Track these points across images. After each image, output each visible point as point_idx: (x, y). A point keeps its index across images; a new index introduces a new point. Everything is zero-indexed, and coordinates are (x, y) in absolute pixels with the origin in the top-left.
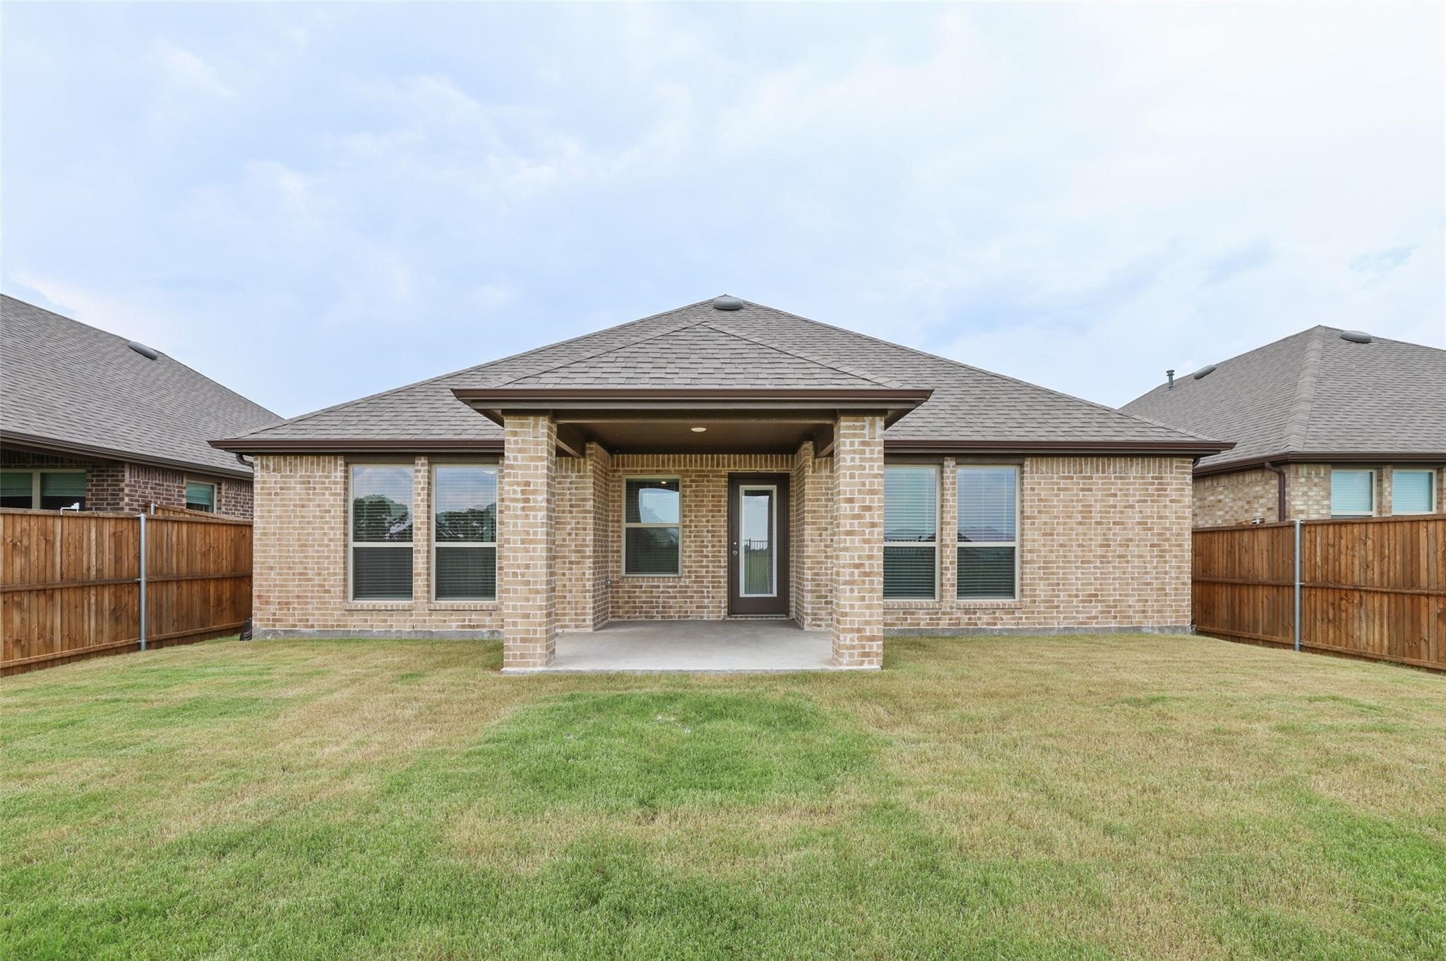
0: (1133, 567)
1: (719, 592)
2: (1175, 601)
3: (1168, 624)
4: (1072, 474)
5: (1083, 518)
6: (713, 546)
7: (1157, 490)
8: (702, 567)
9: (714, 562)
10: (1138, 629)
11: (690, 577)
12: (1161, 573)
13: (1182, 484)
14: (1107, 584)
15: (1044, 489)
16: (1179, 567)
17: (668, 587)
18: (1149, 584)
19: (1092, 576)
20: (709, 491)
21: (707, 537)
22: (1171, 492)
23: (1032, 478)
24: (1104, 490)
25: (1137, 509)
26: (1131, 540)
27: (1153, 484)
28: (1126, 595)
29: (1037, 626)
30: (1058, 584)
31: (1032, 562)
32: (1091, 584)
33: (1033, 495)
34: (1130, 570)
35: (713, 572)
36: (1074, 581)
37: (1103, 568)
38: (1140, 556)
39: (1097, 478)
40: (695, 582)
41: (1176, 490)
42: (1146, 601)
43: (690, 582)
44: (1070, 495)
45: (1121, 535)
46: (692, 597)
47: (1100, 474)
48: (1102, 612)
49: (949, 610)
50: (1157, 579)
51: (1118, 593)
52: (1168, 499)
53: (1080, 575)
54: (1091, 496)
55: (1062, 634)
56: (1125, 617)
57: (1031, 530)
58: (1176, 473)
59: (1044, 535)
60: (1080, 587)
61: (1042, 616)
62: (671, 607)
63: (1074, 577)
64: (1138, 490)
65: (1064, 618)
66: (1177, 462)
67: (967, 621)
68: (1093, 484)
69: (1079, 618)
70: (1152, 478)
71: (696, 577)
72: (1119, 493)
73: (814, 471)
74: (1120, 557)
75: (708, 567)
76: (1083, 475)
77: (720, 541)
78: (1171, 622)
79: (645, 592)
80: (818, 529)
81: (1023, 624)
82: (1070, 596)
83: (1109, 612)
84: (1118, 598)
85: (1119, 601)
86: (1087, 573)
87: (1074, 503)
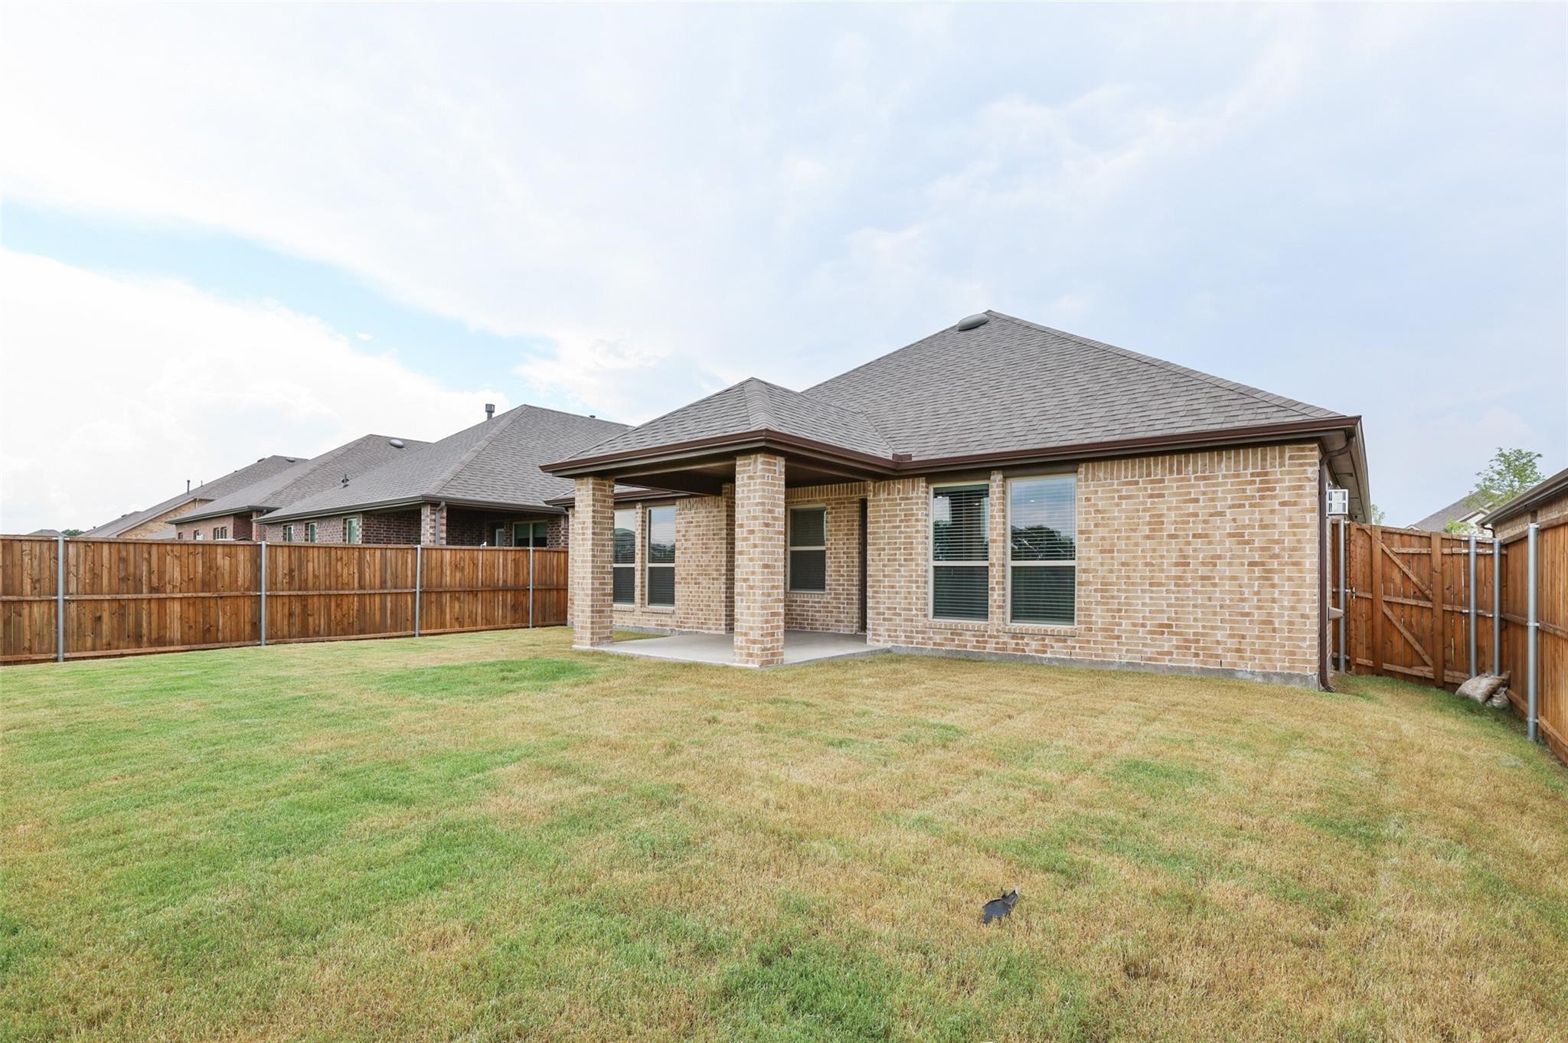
0: (1221, 592)
1: (852, 608)
2: (1290, 638)
3: (1278, 670)
4: (1136, 479)
5: (1152, 530)
6: (848, 566)
7: (1259, 490)
8: (839, 585)
9: (848, 580)
10: (1230, 673)
11: (830, 594)
12: (1267, 600)
13: (1300, 479)
14: (1184, 613)
15: (1102, 499)
16: (1295, 594)
17: (815, 602)
18: (1247, 614)
19: (1164, 602)
20: (845, 517)
21: (843, 558)
22: (1283, 492)
23: (1087, 487)
24: (1181, 494)
25: (1228, 516)
26: (1219, 557)
27: (1253, 482)
28: (1213, 628)
29: (1093, 658)
30: (1120, 611)
31: (1088, 583)
32: (1163, 611)
33: (1089, 506)
34: (1218, 595)
35: (848, 590)
36: (1140, 607)
37: (1179, 592)
38: (1234, 578)
39: (1170, 481)
40: (834, 599)
41: (1289, 488)
42: (1243, 637)
43: (831, 598)
44: (1135, 504)
45: (1205, 550)
46: (832, 612)
47: (1175, 476)
48: (1178, 647)
49: (995, 633)
50: (1260, 608)
51: (1200, 624)
52: (1277, 502)
53: (1147, 601)
54: (1162, 503)
55: (1126, 669)
56: (1211, 656)
57: (1086, 546)
58: (1290, 465)
59: (1102, 552)
60: (1148, 614)
61: (1100, 646)
62: (817, 620)
63: (1140, 602)
64: (1230, 492)
65: (1128, 651)
66: (1291, 450)
67: (1014, 646)
68: (1164, 488)
69: (1146, 653)
70: (1252, 475)
71: (835, 594)
72: (1201, 498)
73: (874, 496)
74: (1203, 578)
75: (843, 585)
76: (1152, 478)
77: (853, 562)
78: (1282, 668)
79: (799, 606)
80: (878, 549)
81: (1077, 654)
82: (1134, 625)
83: (1189, 648)
84: (1201, 630)
85: (1203, 635)
86: (1158, 598)
87: (1140, 514)
